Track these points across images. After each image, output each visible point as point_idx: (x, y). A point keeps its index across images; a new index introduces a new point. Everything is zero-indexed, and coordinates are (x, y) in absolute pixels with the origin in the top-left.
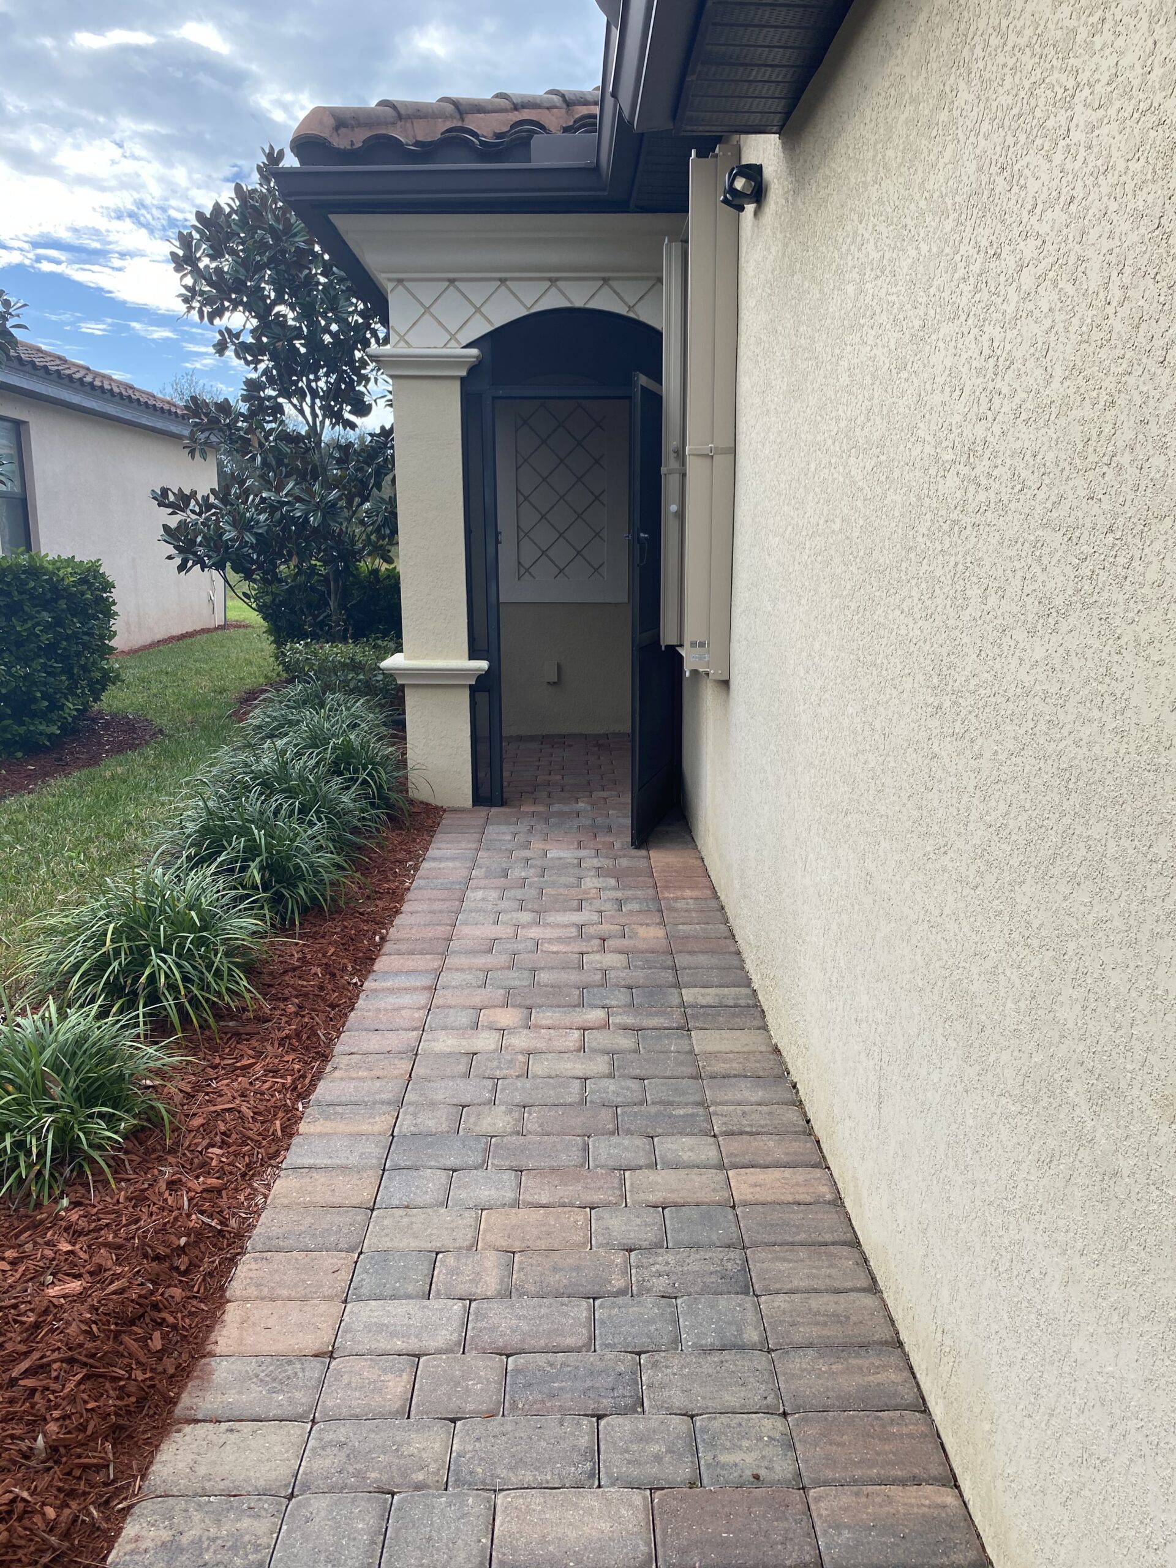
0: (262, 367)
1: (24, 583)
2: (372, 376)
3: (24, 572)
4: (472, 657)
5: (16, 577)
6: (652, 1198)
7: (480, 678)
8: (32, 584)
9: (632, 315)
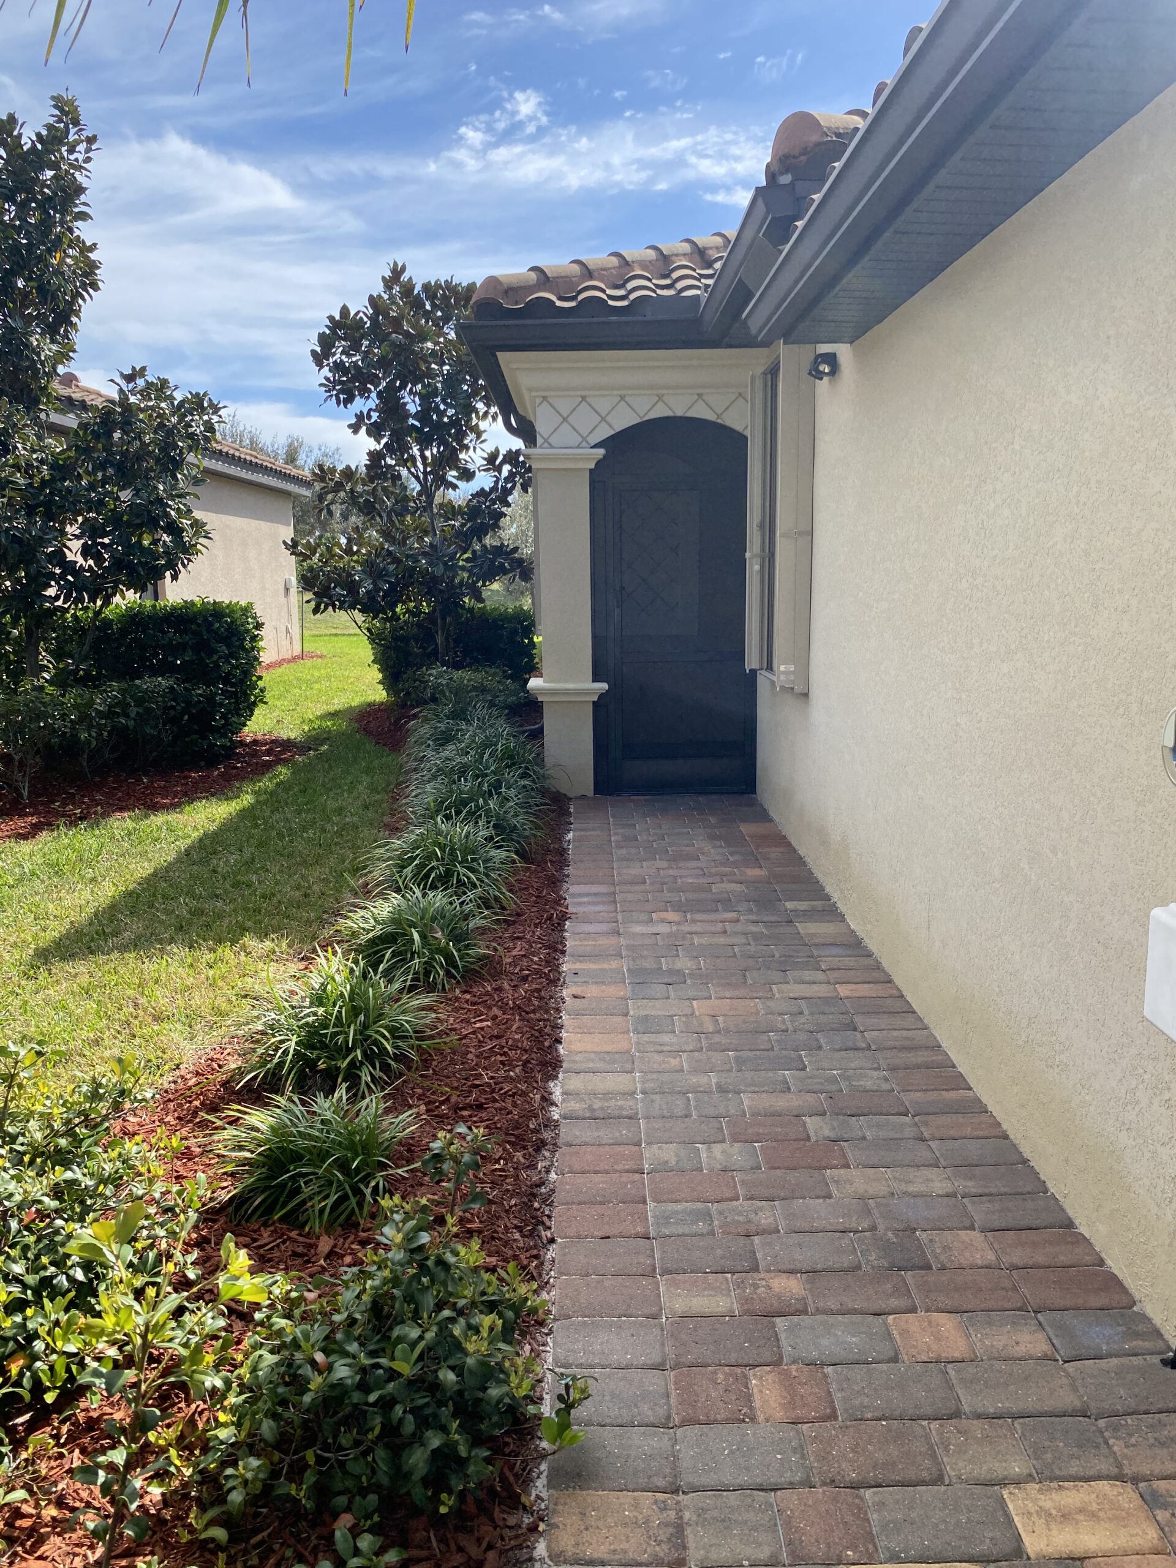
0: (384, 441)
1: (211, 624)
2: (471, 445)
3: (211, 615)
4: (596, 679)
5: (205, 619)
6: (791, 995)
7: (601, 696)
8: (217, 625)
9: (719, 421)
